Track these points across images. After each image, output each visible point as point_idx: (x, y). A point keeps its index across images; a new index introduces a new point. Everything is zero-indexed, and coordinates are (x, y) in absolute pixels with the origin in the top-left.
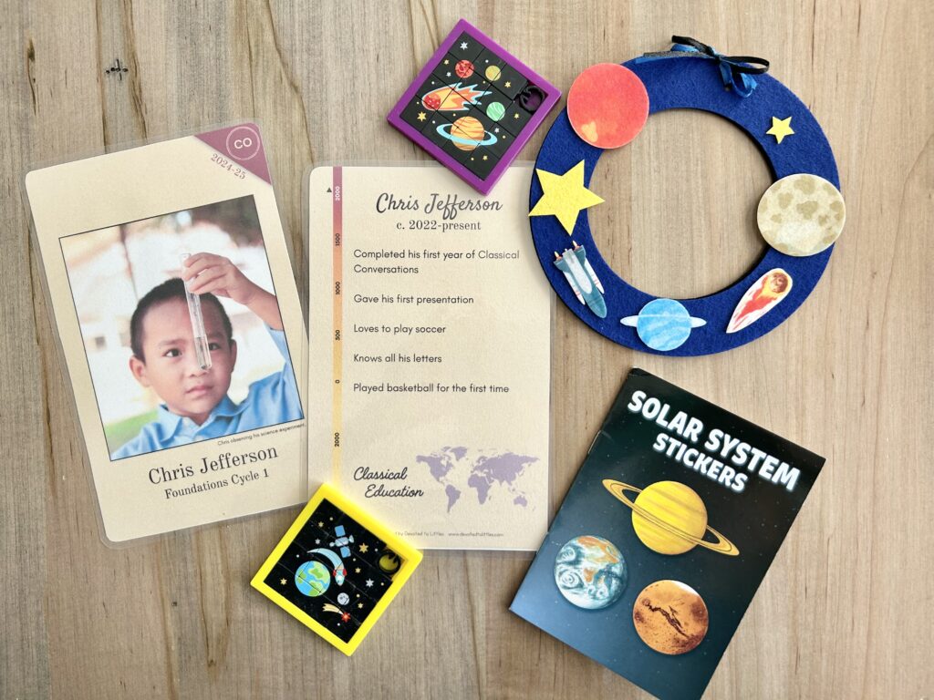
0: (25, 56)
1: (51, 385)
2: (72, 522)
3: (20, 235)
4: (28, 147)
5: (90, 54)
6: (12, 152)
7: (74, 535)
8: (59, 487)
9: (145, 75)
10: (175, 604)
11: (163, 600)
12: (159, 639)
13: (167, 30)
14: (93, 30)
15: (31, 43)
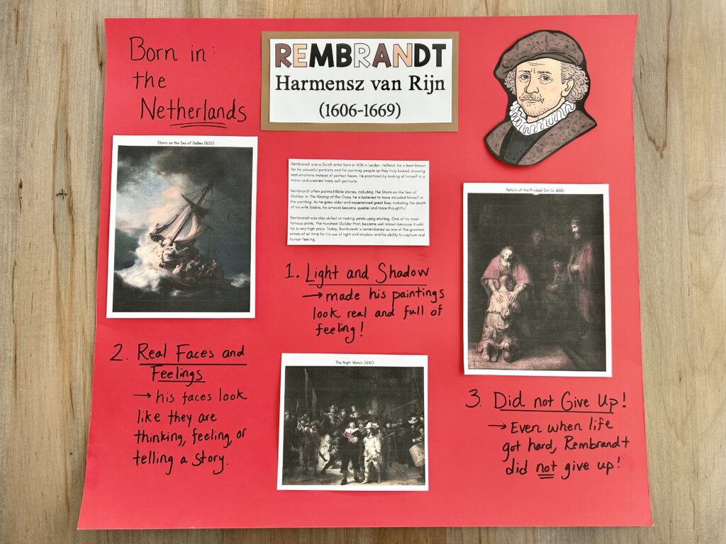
0: (18, 187)
1: (18, 344)
2: (23, 412)
3: (9, 270)
4: (16, 229)
5: (50, 186)
6: (8, 231)
7: (24, 418)
8: (18, 393)
9: (75, 197)
10: (71, 454)
11: (65, 452)
12: (62, 471)
13: (87, 177)
14: (51, 175)
15: (21, 180)
